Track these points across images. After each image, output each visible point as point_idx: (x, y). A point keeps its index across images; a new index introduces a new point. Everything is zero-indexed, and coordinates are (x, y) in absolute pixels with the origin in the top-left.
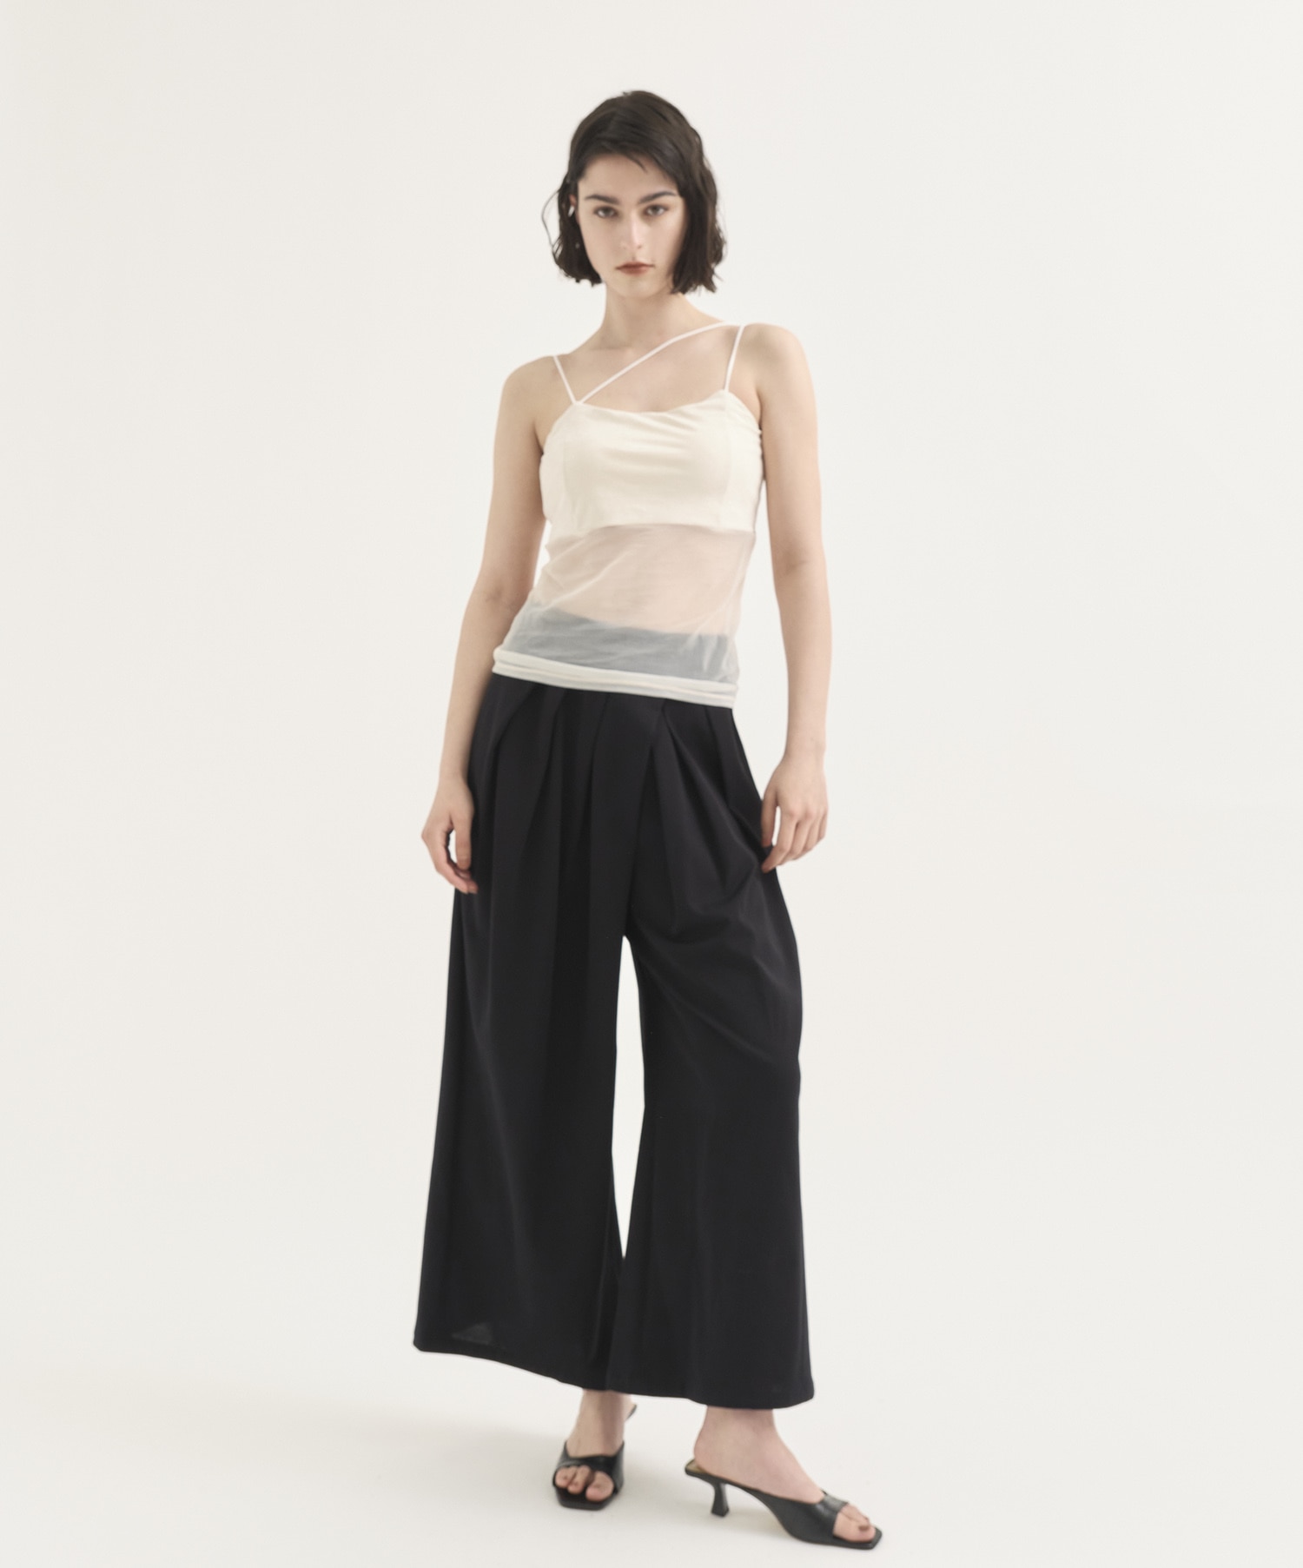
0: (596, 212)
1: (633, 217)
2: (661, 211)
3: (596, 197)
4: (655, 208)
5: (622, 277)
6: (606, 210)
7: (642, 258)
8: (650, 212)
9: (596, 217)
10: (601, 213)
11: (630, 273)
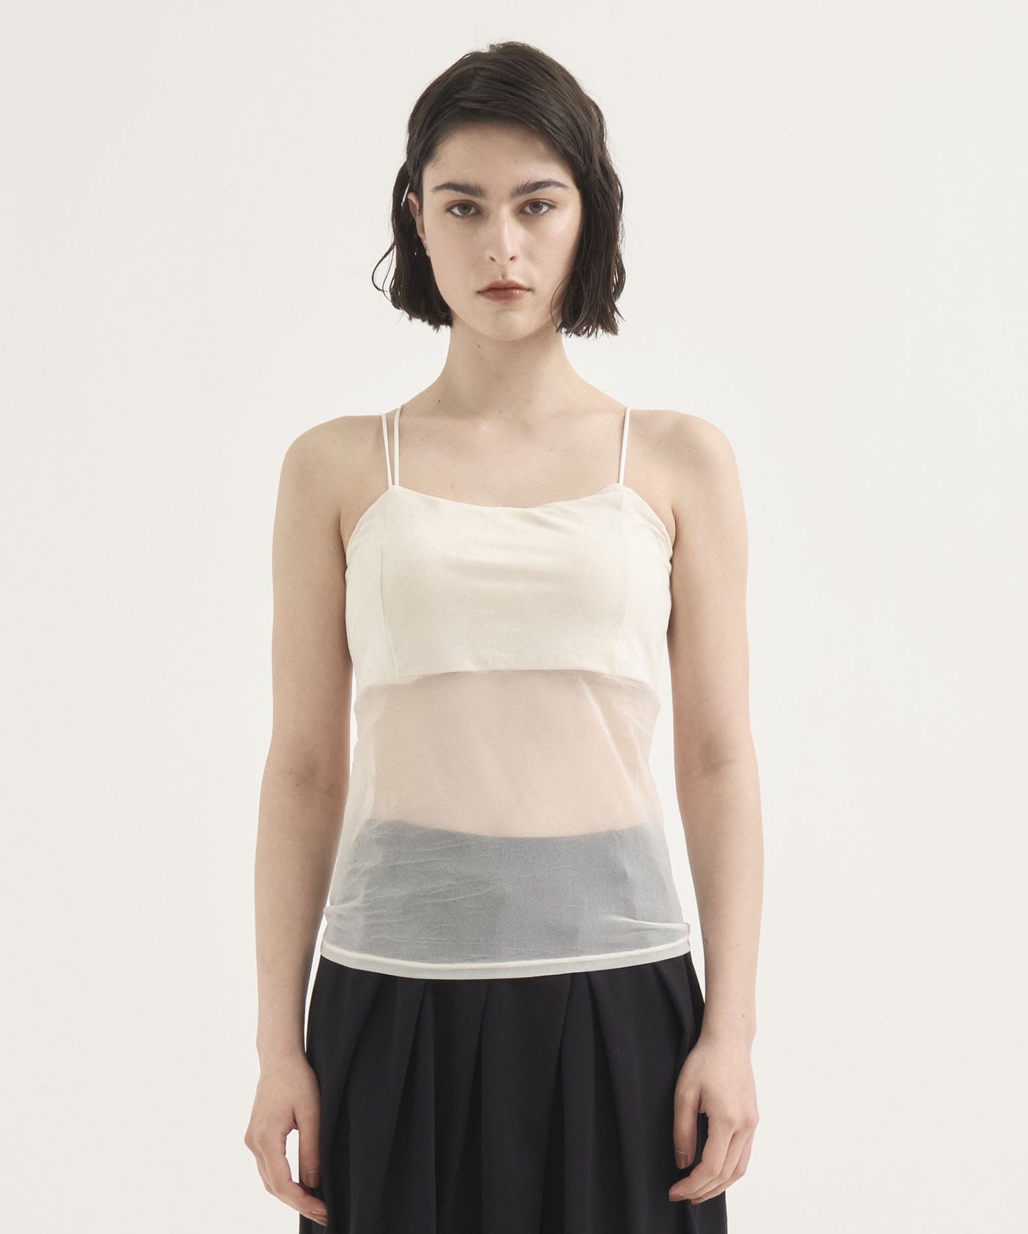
0: (449, 210)
1: (504, 215)
2: (545, 208)
3: (450, 186)
4: (536, 205)
5: (485, 306)
6: (465, 206)
7: (516, 274)
8: (528, 209)
9: (449, 215)
10: (456, 211)
11: (497, 298)
